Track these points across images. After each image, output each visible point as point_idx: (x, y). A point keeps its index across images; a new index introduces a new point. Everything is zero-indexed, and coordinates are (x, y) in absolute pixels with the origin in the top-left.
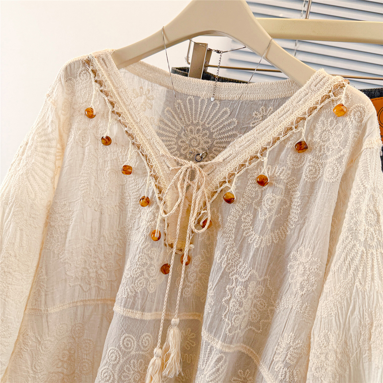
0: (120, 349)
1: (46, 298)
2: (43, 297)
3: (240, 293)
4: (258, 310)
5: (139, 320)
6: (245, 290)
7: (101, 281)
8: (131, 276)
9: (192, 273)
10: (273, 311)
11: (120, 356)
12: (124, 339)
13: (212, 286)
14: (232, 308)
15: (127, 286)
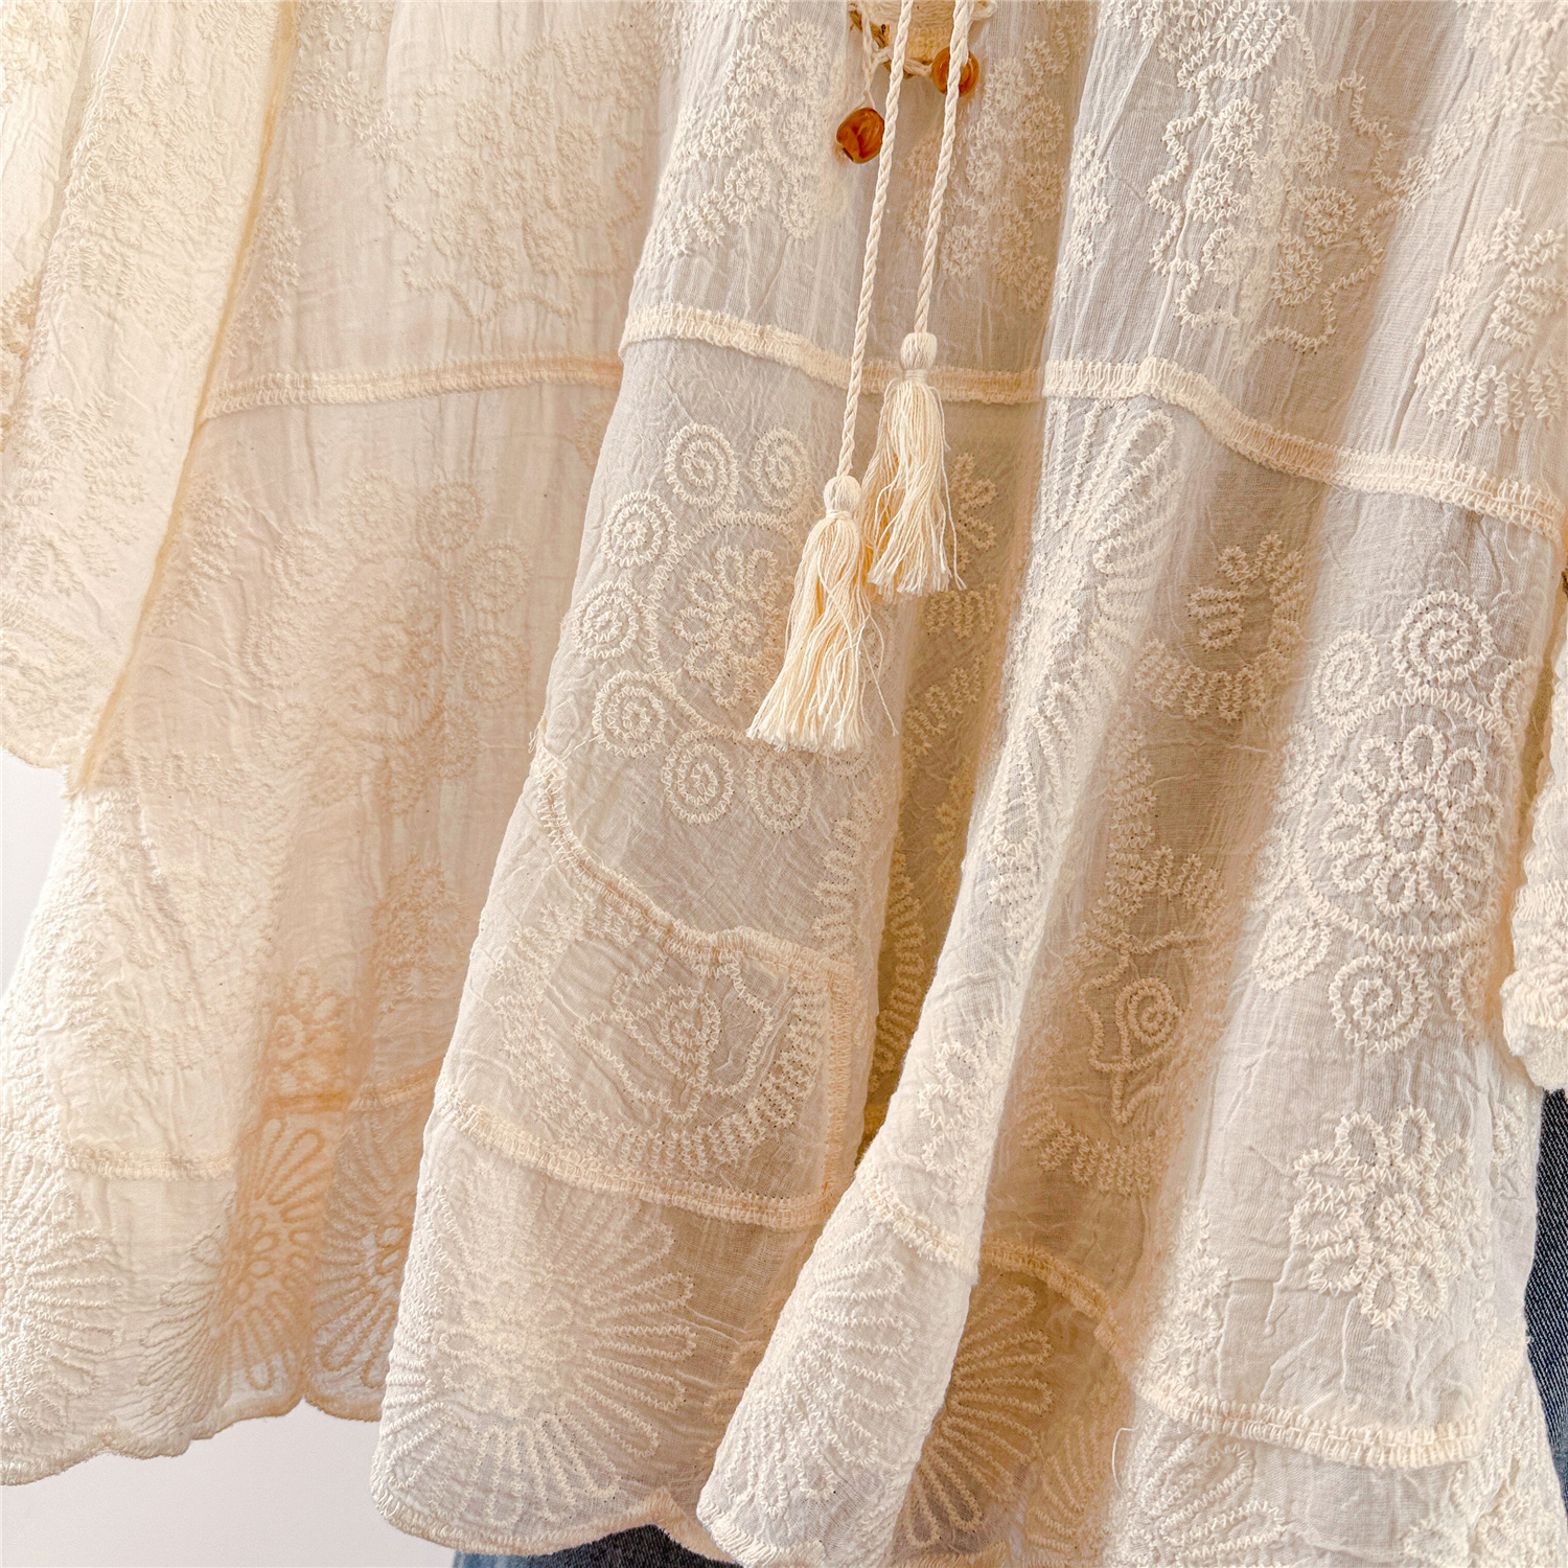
0: (667, 496)
1: (299, 327)
2: (288, 323)
3: (1236, 129)
4: (1310, 240)
5: (746, 355)
6: (1258, 112)
7: (546, 266)
8: (703, 155)
9: (984, 148)
10: (1386, 223)
11: (664, 524)
12: (684, 446)
13: (1092, 147)
14: (1198, 202)
15: (685, 202)
